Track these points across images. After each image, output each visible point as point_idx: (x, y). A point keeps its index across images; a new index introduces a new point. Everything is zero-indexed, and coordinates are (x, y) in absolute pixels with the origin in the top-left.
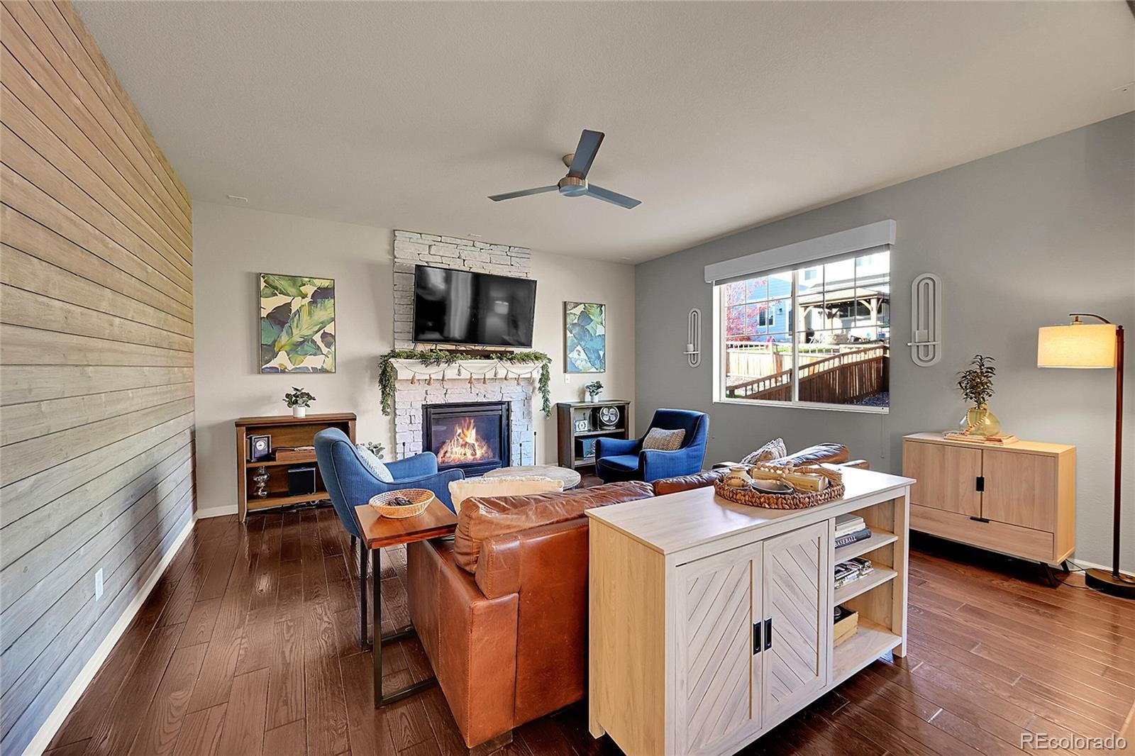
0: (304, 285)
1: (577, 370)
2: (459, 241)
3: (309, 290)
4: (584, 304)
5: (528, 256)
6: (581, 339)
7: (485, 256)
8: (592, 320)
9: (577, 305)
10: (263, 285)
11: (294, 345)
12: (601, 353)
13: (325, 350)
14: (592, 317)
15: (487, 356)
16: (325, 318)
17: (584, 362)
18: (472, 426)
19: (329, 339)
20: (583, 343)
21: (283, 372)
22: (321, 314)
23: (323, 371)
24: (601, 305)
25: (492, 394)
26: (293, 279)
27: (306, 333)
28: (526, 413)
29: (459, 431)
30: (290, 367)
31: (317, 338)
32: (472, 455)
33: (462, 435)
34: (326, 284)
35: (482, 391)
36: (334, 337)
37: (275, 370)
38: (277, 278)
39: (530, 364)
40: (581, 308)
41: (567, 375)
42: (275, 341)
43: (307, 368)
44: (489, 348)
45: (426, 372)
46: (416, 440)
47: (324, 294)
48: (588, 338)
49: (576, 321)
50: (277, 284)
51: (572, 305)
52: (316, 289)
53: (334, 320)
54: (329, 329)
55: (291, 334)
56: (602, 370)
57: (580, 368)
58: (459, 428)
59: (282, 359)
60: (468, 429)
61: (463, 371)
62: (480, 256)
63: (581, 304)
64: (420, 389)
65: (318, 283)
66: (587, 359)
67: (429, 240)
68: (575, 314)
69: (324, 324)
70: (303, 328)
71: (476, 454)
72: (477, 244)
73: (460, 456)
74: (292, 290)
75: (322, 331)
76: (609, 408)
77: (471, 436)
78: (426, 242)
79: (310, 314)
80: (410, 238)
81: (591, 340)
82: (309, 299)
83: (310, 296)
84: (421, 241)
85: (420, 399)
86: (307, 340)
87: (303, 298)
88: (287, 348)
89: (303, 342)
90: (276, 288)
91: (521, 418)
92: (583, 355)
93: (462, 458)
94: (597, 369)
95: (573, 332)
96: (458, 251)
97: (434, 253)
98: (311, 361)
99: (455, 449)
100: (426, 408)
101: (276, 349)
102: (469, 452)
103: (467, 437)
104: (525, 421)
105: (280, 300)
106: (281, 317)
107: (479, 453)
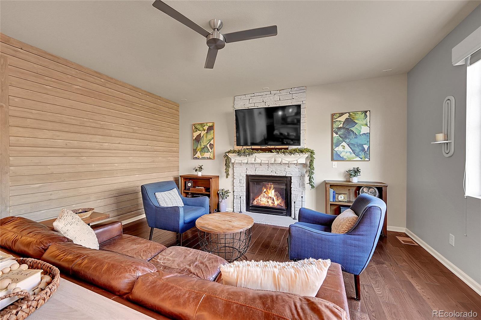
0: (205, 126)
1: (342, 159)
2: (262, 94)
3: (206, 128)
4: (349, 113)
5: (304, 91)
6: (346, 137)
7: (277, 98)
8: (356, 123)
9: (342, 114)
10: (194, 128)
11: (202, 149)
12: (366, 147)
13: (210, 150)
14: (356, 121)
15: (270, 151)
16: (210, 138)
17: (349, 154)
18: (272, 188)
19: (212, 146)
20: (347, 140)
21: (199, 159)
22: (210, 136)
23: (210, 158)
24: (366, 112)
25: (280, 172)
26: (201, 124)
27: (205, 144)
28: (301, 184)
29: (265, 190)
30: (201, 157)
31: (208, 146)
32: (272, 203)
33: (266, 192)
34: (211, 124)
35: (274, 170)
36: (213, 145)
37: (196, 158)
38: (197, 125)
39: (297, 156)
40: (346, 116)
41: (335, 163)
42: (197, 148)
43: (205, 157)
44: (270, 147)
45: (240, 159)
46: (242, 191)
47: (211, 128)
48: (352, 136)
49: (341, 126)
50: (197, 127)
51: (338, 115)
52: (208, 127)
53: (213, 138)
54: (212, 142)
55: (201, 145)
56: (367, 159)
57: (345, 157)
58: (265, 189)
59: (198, 154)
60: (270, 190)
61: (257, 159)
62: (273, 98)
63: (346, 113)
64: (244, 167)
65: (209, 125)
66: (351, 151)
67: (248, 96)
68: (340, 121)
69: (210, 140)
70: (204, 142)
71: (274, 203)
72: (272, 92)
73: (265, 203)
74: (201, 129)
75: (210, 143)
76: (369, 187)
77: (272, 193)
78: (247, 98)
79: (206, 137)
80: (241, 98)
81: (355, 138)
82: (206, 131)
83: (206, 130)
84: (245, 98)
85: (244, 172)
86: (206, 147)
87: (204, 131)
88: (200, 150)
89: (204, 148)
90: (197, 129)
91: (298, 187)
92: (348, 149)
93: (267, 203)
94: (361, 159)
95: (339, 133)
96: (262, 98)
97: (251, 102)
98: (207, 155)
99: (262, 199)
100: (248, 176)
101: (197, 151)
102: (270, 202)
103: (269, 193)
104: (301, 189)
105: (198, 133)
106: (198, 139)
107: (276, 203)
